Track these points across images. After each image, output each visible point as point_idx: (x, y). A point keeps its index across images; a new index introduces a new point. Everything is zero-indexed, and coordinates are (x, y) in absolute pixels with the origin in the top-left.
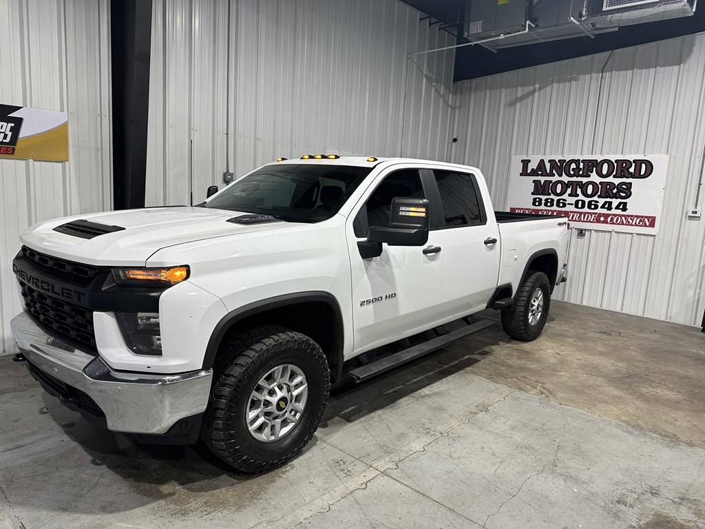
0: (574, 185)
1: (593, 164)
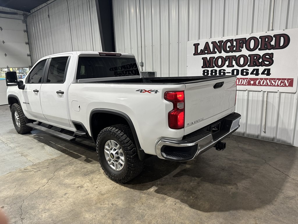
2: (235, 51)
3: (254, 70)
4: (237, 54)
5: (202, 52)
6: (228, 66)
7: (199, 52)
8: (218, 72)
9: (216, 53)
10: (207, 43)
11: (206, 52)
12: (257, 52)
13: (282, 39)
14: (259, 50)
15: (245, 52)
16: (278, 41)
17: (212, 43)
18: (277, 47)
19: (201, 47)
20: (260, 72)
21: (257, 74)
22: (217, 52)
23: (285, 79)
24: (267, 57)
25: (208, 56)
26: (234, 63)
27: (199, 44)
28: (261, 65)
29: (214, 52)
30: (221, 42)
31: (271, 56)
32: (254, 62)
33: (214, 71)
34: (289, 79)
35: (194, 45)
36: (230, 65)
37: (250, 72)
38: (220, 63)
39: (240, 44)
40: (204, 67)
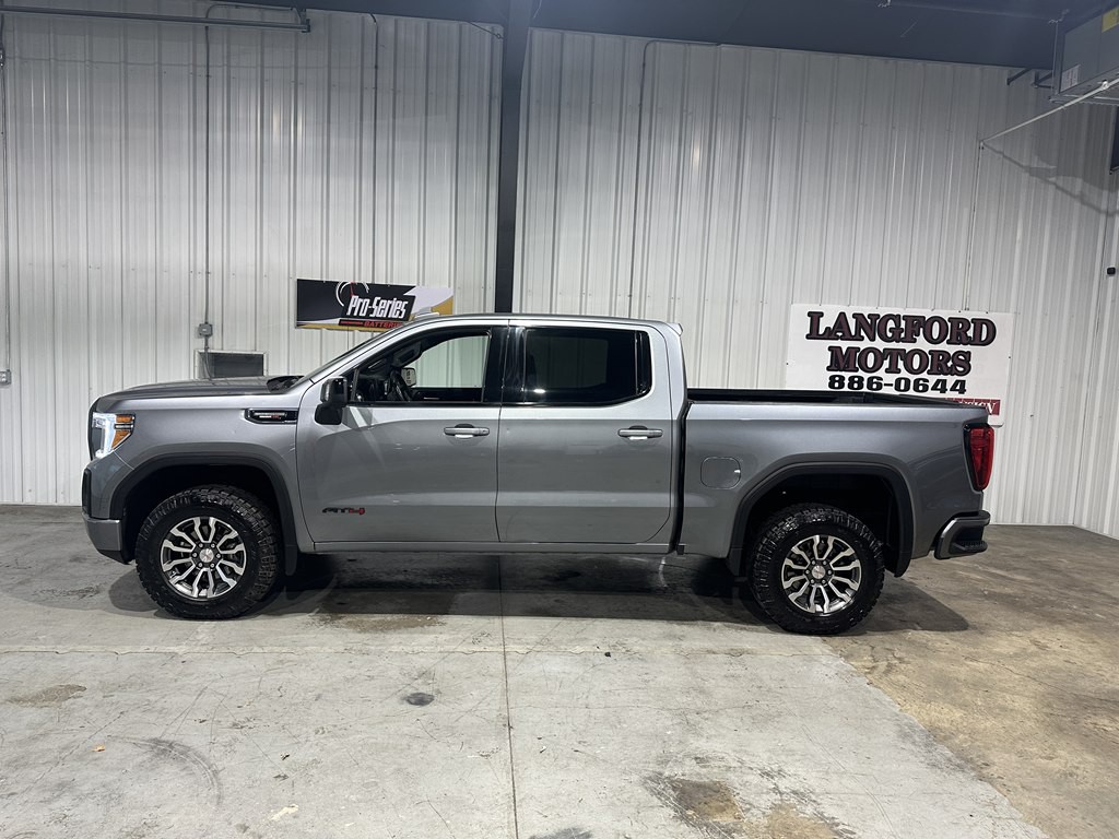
0: (893, 355)
1: (919, 322)
2: (904, 341)
3: (938, 381)
4: (908, 347)
5: (830, 335)
6: (887, 371)
7: (821, 332)
8: (865, 383)
9: (862, 339)
10: (842, 315)
11: (840, 334)
12: (943, 346)
13: (984, 326)
14: (948, 343)
15: (922, 343)
16: (978, 332)
17: (854, 316)
18: (976, 341)
19: (827, 322)
20: (949, 386)
21: (943, 390)
22: (866, 338)
23: (988, 401)
24: (961, 357)
25: (844, 345)
26: (901, 364)
27: (822, 314)
28: (952, 372)
29: (858, 337)
30: (874, 318)
31: (967, 356)
32: (939, 365)
33: (856, 379)
34: (993, 401)
35: (810, 314)
36: (893, 369)
37: (931, 385)
38: (871, 361)
39: (913, 326)
40: (833, 367)
